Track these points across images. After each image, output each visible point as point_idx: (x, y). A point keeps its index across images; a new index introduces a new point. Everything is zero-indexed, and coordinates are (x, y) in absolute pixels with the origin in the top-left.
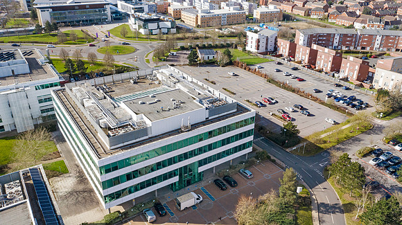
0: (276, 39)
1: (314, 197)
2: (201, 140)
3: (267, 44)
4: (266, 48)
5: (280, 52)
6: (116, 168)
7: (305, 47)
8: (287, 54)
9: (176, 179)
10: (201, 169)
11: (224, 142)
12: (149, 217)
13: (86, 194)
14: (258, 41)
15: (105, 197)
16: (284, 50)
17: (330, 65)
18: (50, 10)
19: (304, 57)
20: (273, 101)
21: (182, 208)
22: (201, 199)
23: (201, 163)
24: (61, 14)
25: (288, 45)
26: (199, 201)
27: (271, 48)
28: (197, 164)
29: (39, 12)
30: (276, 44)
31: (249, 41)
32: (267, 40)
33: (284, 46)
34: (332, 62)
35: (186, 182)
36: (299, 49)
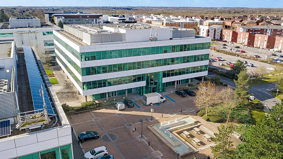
0: (221, 31)
1: (265, 105)
2: (166, 52)
3: (215, 34)
4: (214, 38)
5: (225, 40)
6: (94, 58)
7: (245, 33)
8: (230, 40)
9: (143, 84)
12: (119, 105)
13: (69, 94)
14: (208, 31)
16: (228, 38)
17: (265, 43)
18: (63, 18)
19: (244, 40)
20: (222, 59)
21: (148, 103)
24: (70, 21)
25: (231, 34)
27: (218, 37)
28: (161, 75)
30: (221, 34)
31: (201, 32)
32: (215, 31)
33: (228, 35)
34: (267, 40)
35: (151, 89)
36: (240, 34)
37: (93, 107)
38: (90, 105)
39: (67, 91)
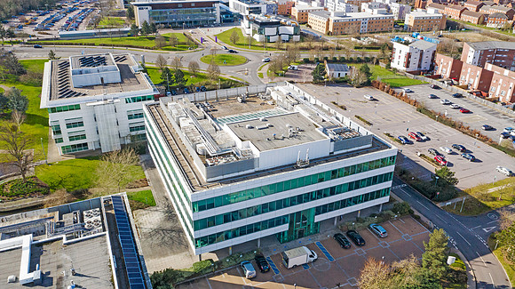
0: (434, 55)
1: (471, 272)
2: (321, 180)
3: (420, 60)
4: (419, 66)
5: (439, 72)
6: (212, 206)
7: (475, 67)
8: (448, 75)
9: (285, 227)
10: (318, 218)
11: (352, 186)
12: (248, 272)
13: (173, 234)
14: (409, 56)
15: (196, 240)
16: (444, 70)
17: (510, 93)
18: (150, 8)
19: (472, 80)
20: (423, 138)
21: (290, 266)
22: (316, 257)
23: (320, 210)
24: (161, 13)
25: (450, 63)
26: (312, 259)
27: (426, 65)
28: (314, 212)
29: (136, 9)
30: (433, 60)
31: (396, 55)
32: (421, 55)
33: (444, 65)
34: (513, 88)
35: (297, 233)
36: (467, 68)
37: (210, 270)
38: (205, 269)
39: (169, 225)
